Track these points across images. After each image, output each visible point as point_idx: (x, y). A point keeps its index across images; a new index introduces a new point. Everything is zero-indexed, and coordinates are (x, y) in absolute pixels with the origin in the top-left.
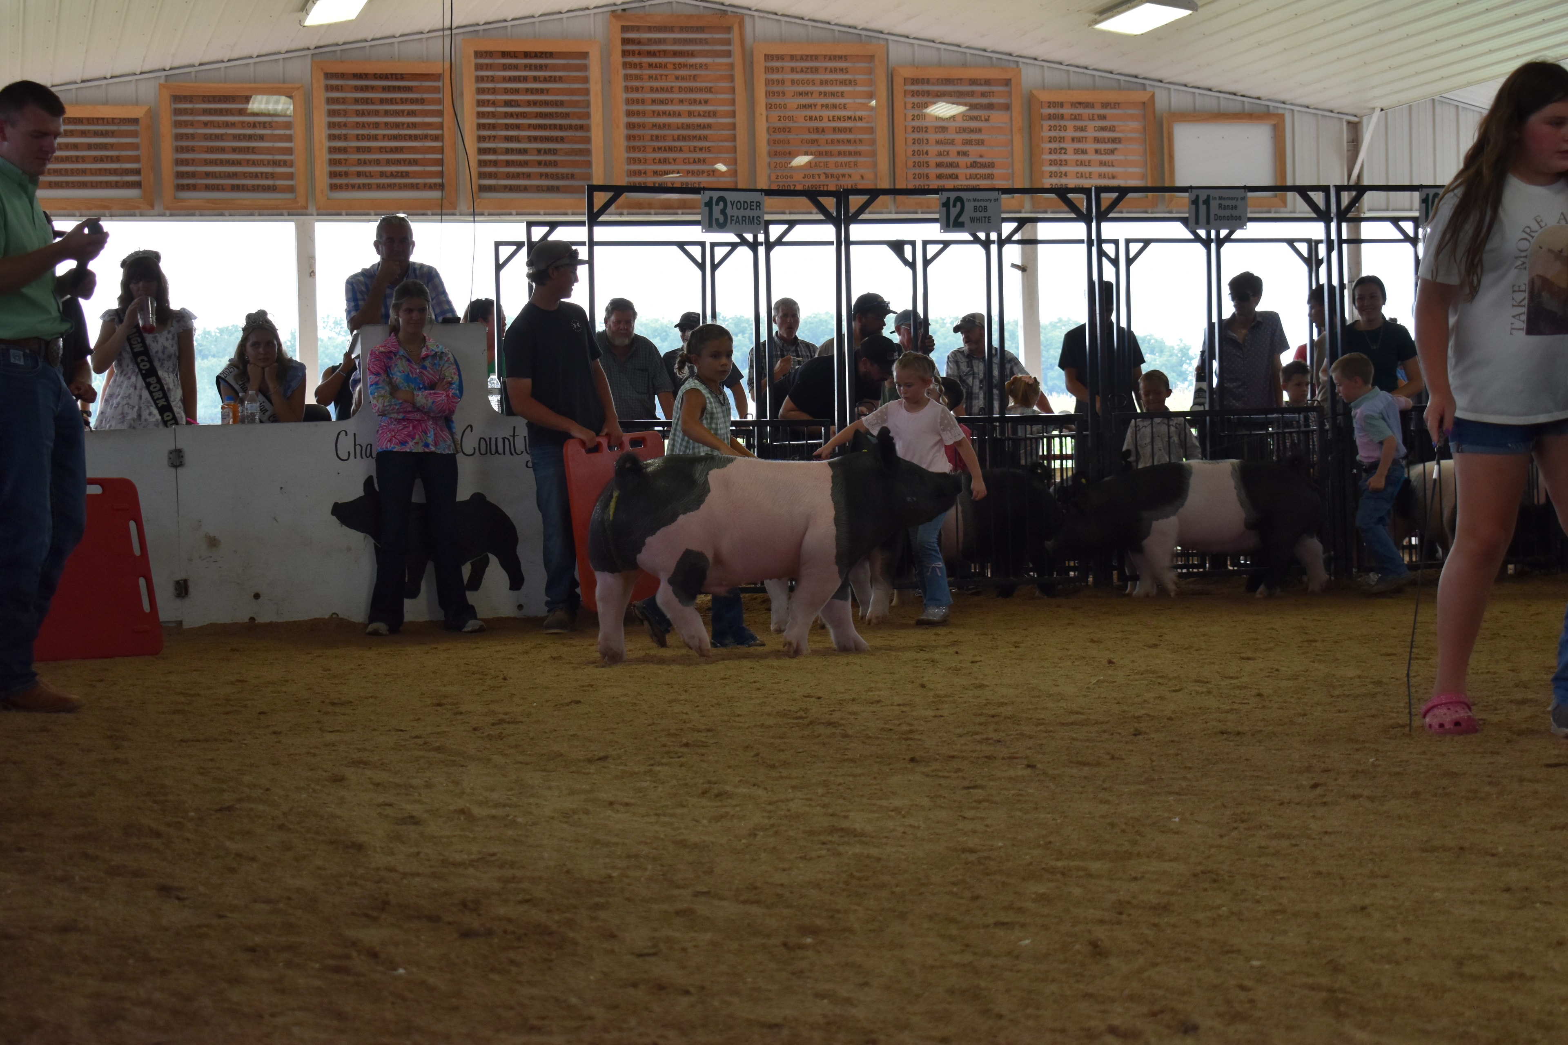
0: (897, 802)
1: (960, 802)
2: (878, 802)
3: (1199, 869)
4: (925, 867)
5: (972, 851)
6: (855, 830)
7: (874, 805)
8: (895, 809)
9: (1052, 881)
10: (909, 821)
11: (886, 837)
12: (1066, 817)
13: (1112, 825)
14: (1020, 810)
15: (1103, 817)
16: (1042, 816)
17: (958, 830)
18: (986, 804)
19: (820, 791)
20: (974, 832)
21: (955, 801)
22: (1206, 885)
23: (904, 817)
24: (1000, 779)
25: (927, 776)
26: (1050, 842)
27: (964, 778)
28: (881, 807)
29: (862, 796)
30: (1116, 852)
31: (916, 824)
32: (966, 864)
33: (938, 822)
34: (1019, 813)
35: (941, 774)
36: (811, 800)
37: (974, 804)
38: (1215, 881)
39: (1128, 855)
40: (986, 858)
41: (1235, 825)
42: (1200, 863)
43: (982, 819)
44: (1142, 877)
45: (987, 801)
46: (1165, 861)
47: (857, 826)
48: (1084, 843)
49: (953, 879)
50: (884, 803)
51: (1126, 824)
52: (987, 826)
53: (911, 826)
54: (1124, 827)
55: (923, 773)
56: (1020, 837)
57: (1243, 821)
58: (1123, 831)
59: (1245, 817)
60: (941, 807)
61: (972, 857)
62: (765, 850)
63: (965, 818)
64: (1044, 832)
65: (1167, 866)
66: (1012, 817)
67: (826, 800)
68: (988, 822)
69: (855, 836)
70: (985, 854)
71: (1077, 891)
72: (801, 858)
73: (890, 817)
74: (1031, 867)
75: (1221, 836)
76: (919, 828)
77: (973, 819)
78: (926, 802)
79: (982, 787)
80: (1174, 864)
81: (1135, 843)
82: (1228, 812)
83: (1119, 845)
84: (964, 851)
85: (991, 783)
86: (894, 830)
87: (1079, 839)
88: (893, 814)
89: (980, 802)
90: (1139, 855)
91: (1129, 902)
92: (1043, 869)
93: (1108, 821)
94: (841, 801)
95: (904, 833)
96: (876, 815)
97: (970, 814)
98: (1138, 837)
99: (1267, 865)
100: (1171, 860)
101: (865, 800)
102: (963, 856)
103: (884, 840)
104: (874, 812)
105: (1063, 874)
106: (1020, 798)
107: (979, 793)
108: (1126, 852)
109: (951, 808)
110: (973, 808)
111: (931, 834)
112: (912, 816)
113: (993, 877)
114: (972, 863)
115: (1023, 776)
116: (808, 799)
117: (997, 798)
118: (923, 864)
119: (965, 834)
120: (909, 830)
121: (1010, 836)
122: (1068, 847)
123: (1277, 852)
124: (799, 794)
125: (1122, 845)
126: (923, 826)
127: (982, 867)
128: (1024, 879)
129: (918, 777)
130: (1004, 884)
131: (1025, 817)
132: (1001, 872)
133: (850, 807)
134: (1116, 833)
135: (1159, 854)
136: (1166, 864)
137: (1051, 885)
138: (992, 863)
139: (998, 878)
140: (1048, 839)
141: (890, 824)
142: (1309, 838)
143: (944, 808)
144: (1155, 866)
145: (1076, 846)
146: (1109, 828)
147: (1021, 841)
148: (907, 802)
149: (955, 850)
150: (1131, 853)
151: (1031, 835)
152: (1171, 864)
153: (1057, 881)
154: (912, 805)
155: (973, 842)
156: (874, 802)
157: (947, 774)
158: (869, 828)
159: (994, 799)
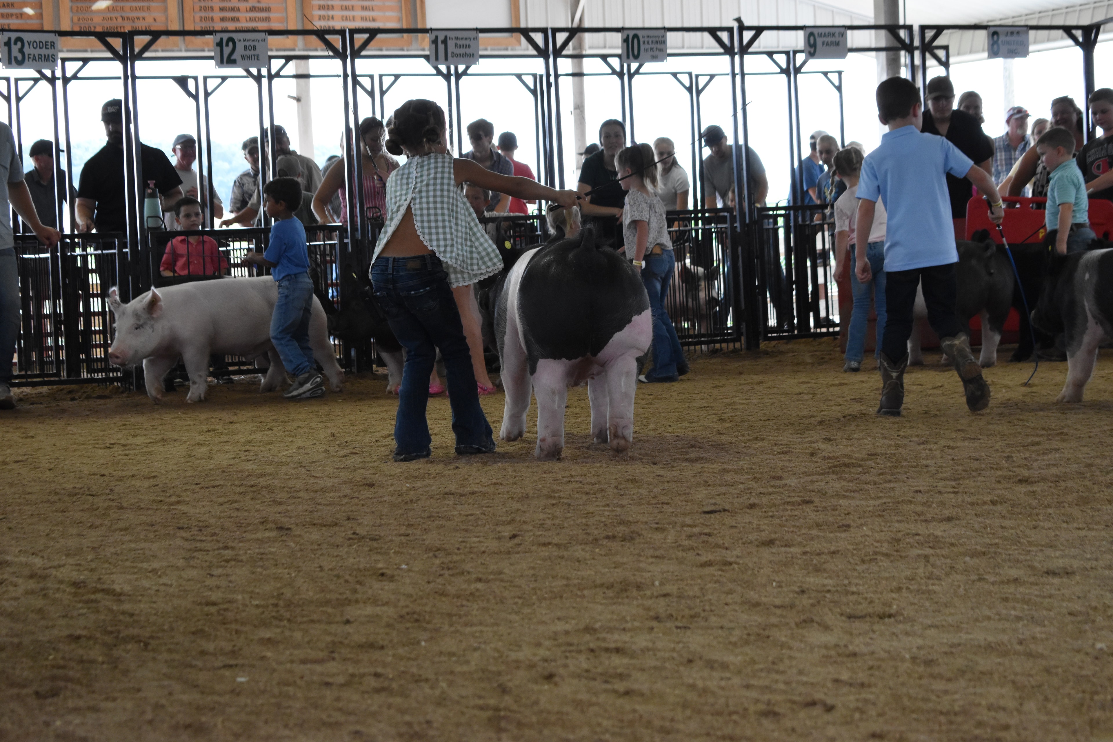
0: (155, 565)
1: (211, 562)
2: (140, 565)
3: (404, 611)
5: (214, 604)
6: (115, 590)
7: (135, 567)
8: (154, 571)
9: (278, 627)
10: (165, 580)
11: (142, 595)
12: (299, 571)
13: (338, 576)
14: (262, 567)
15: (331, 570)
16: (280, 571)
17: (205, 586)
18: (233, 563)
19: (89, 558)
20: (218, 587)
21: (206, 561)
22: (409, 625)
23: (160, 577)
24: (249, 541)
26: (282, 594)
27: (218, 542)
28: (141, 569)
29: (127, 560)
30: (337, 599)
31: (169, 583)
32: (207, 615)
33: (189, 580)
34: (259, 570)
35: (198, 538)
36: (80, 565)
37: (223, 563)
38: (417, 621)
39: (348, 602)
40: (225, 610)
41: (442, 572)
42: (407, 606)
43: (228, 575)
44: (356, 620)
45: (235, 560)
46: (378, 605)
47: (117, 587)
48: (311, 593)
49: (194, 629)
50: (145, 565)
51: (350, 575)
52: (230, 582)
53: (164, 584)
54: (347, 577)
55: (183, 538)
56: (257, 591)
57: (449, 569)
58: (347, 581)
59: (451, 565)
60: (193, 567)
61: (213, 609)
62: (32, 611)
63: (212, 576)
64: (279, 585)
65: (378, 610)
66: (253, 573)
67: (93, 565)
68: (232, 578)
69: (114, 595)
70: (225, 606)
71: (298, 635)
72: (63, 617)
73: (147, 577)
74: (263, 616)
75: (429, 582)
76: (171, 585)
77: (220, 576)
78: (181, 563)
79: (233, 548)
81: (355, 591)
82: (437, 562)
83: (340, 594)
84: (207, 604)
85: (241, 544)
86: (149, 589)
87: (308, 590)
88: (150, 575)
89: (227, 561)
90: (357, 601)
91: (341, 643)
92: (273, 617)
93: (335, 573)
94: (106, 566)
95: (158, 591)
96: (136, 576)
97: (216, 572)
98: (358, 586)
99: (462, 606)
100: (383, 605)
101: (128, 564)
102: (206, 609)
103: (140, 598)
104: (135, 573)
105: (289, 620)
106: (264, 556)
107: (228, 554)
108: (346, 599)
109: (202, 568)
110: (221, 567)
111: (180, 591)
112: (167, 575)
113: (228, 626)
114: (212, 614)
115: (269, 538)
116: (77, 565)
117: (244, 558)
118: (170, 617)
119: (211, 589)
120: (162, 588)
121: (249, 590)
122: (297, 597)
123: (472, 594)
124: (71, 561)
125: (344, 593)
126: (175, 584)
127: (221, 618)
128: (255, 626)
129: (179, 542)
130: (237, 632)
131: (264, 572)
132: (236, 621)
133: (115, 570)
134: (340, 584)
135: (375, 601)
136: (378, 608)
137: (278, 630)
138: (229, 614)
139: (233, 626)
140: (281, 591)
141: (146, 583)
142: (502, 581)
143: (196, 567)
144: (369, 610)
145: (304, 596)
146: (335, 579)
147: (258, 593)
148: (164, 564)
149: (200, 604)
150: (350, 601)
151: (267, 588)
152: (383, 608)
153: (284, 626)
154: (169, 566)
155: (215, 596)
156: (135, 565)
157: (204, 538)
158: (127, 588)
159: (240, 558)
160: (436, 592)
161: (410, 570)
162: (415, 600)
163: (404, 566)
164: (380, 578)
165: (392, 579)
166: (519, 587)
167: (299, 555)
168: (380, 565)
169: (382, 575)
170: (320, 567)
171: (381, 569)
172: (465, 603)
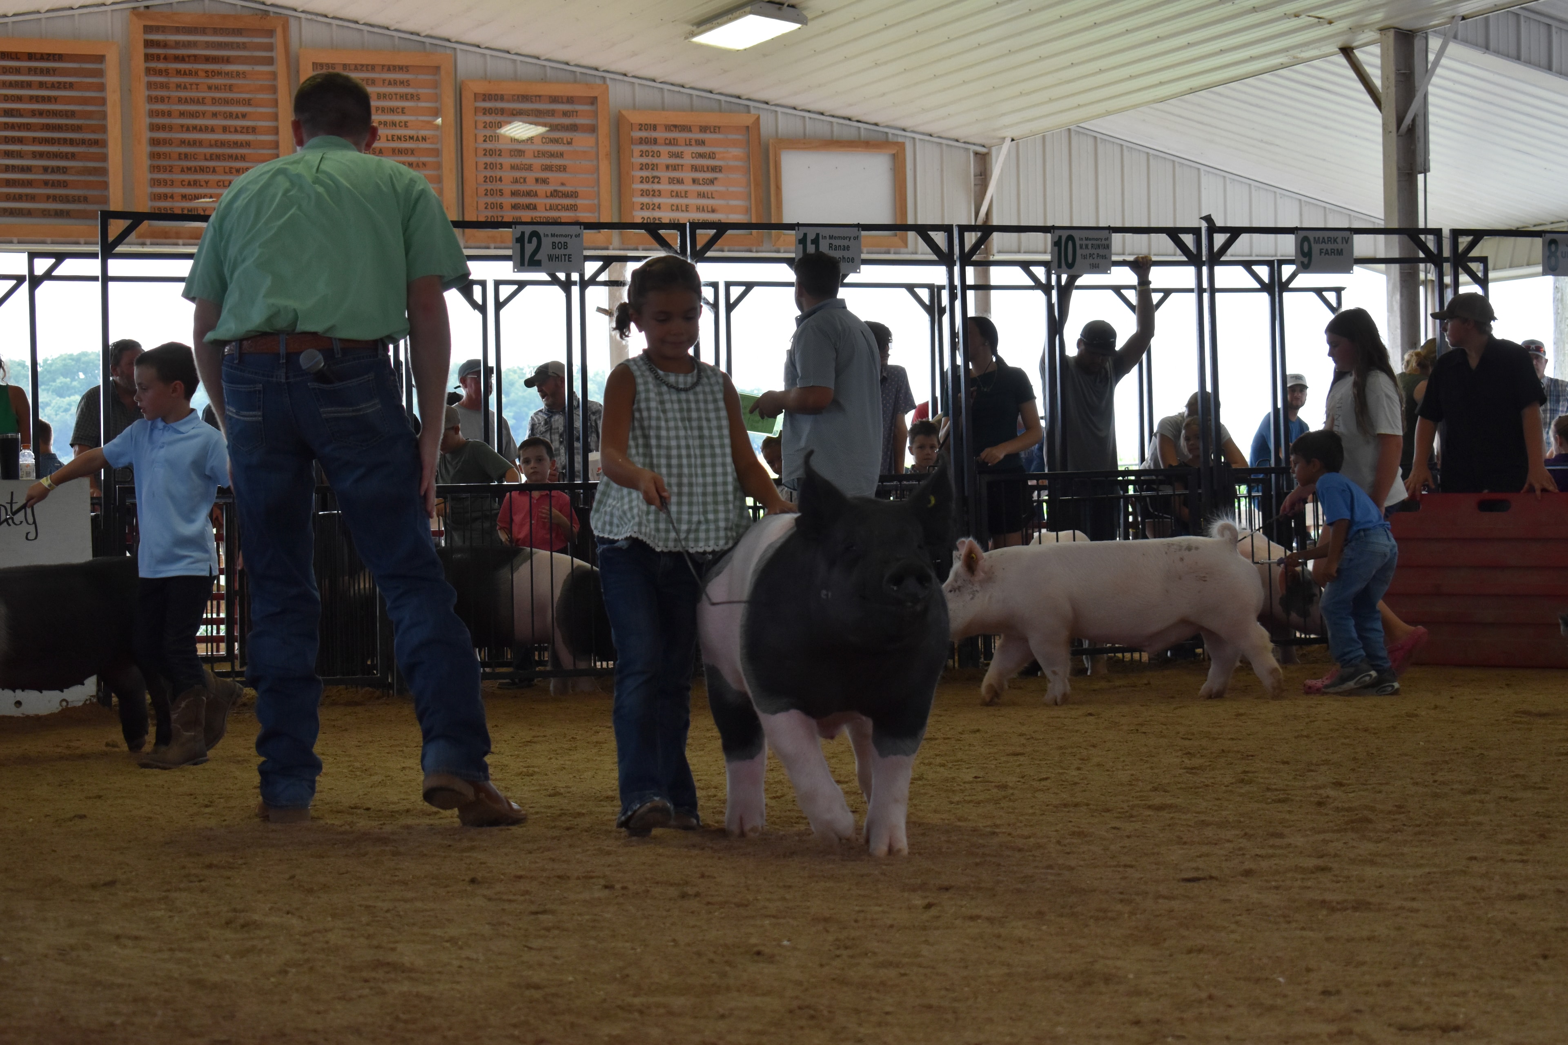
0: (453, 931)
1: (526, 930)
2: (432, 932)
3: (795, 1004)
4: (483, 1006)
5: (537, 987)
6: (403, 964)
7: (427, 934)
8: (452, 940)
9: (628, 1020)
10: (466, 953)
11: (439, 972)
12: (646, 946)
13: (699, 954)
14: (595, 938)
15: (689, 945)
16: (620, 945)
17: (523, 962)
18: (556, 932)
19: (364, 919)
20: (541, 965)
21: (520, 929)
22: (803, 1023)
23: (461, 948)
24: (573, 902)
25: (490, 899)
26: (627, 976)
27: (532, 902)
28: (434, 936)
29: (414, 924)
30: (702, 985)
31: (475, 956)
32: (531, 1002)
33: (500, 954)
34: (592, 942)
35: (505, 897)
36: (352, 929)
37: (543, 932)
38: (812, 1017)
39: (716, 989)
40: (556, 995)
41: (838, 952)
42: (797, 998)
43: (551, 949)
44: (731, 1015)
45: (558, 928)
46: (757, 995)
47: (406, 960)
48: (666, 976)
49: (515, 1021)
50: (438, 932)
51: (715, 952)
52: (556, 957)
53: (468, 959)
54: (712, 956)
55: (484, 896)
56: (593, 970)
57: (846, 948)
58: (711, 961)
59: (849, 943)
60: (504, 936)
61: (537, 994)
62: (297, 990)
63: (530, 948)
64: (621, 964)
65: (758, 1001)
66: (585, 946)
67: (371, 930)
68: (558, 953)
69: (403, 972)
70: (553, 990)
71: (656, 1032)
72: (339, 998)
73: (444, 948)
74: (605, 1005)
75: (822, 966)
76: (477, 960)
77: (540, 950)
78: (487, 930)
79: (552, 912)
80: (767, 999)
82: (830, 938)
83: (705, 978)
84: (529, 986)
85: (563, 907)
86: (449, 964)
87: (660, 972)
88: (448, 945)
89: (548, 929)
90: (728, 989)
92: (619, 1007)
93: (694, 949)
94: (388, 931)
95: (460, 967)
96: (428, 947)
97: (536, 943)
98: (727, 968)
99: (871, 998)
100: (764, 995)
101: (416, 930)
102: (527, 993)
103: (437, 976)
104: (426, 943)
105: (641, 1012)
106: (596, 924)
107: (547, 919)
108: (714, 985)
109: (515, 937)
110: (541, 937)
111: (491, 968)
112: (470, 947)
113: (560, 1018)
114: (537, 1001)
115: (599, 899)
116: (349, 929)
117: (569, 925)
118: (480, 1003)
119: (531, 967)
120: (466, 964)
121: (583, 969)
122: (647, 981)
123: (883, 983)
125: (710, 977)
126: (482, 958)
127: (549, 1005)
128: (596, 1019)
129: (478, 902)
130: (573, 1025)
131: (600, 946)
132: (570, 1011)
133: (398, 938)
134: (703, 964)
135: (753, 989)
137: (627, 1025)
138: (560, 1001)
139: (567, 1018)
140: (625, 972)
141: (444, 957)
142: (920, 966)
143: (507, 937)
144: (746, 1001)
145: (657, 980)
146: (695, 957)
147: (594, 974)
148: (465, 931)
149: (519, 986)
150: (719, 988)
151: (606, 967)
152: (765, 999)
153: (634, 1020)
154: (471, 934)
155: (538, 976)
156: (427, 931)
157: (512, 898)
158: (420, 962)
159: (566, 926)
160: (834, 979)
161: (795, 949)
162: (807, 990)
163: (785, 943)
164: (756, 958)
165: (771, 959)
166: (945, 975)
167: (643, 923)
168: (753, 941)
169: (759, 953)
170: (674, 940)
171: (755, 945)
172: (874, 995)
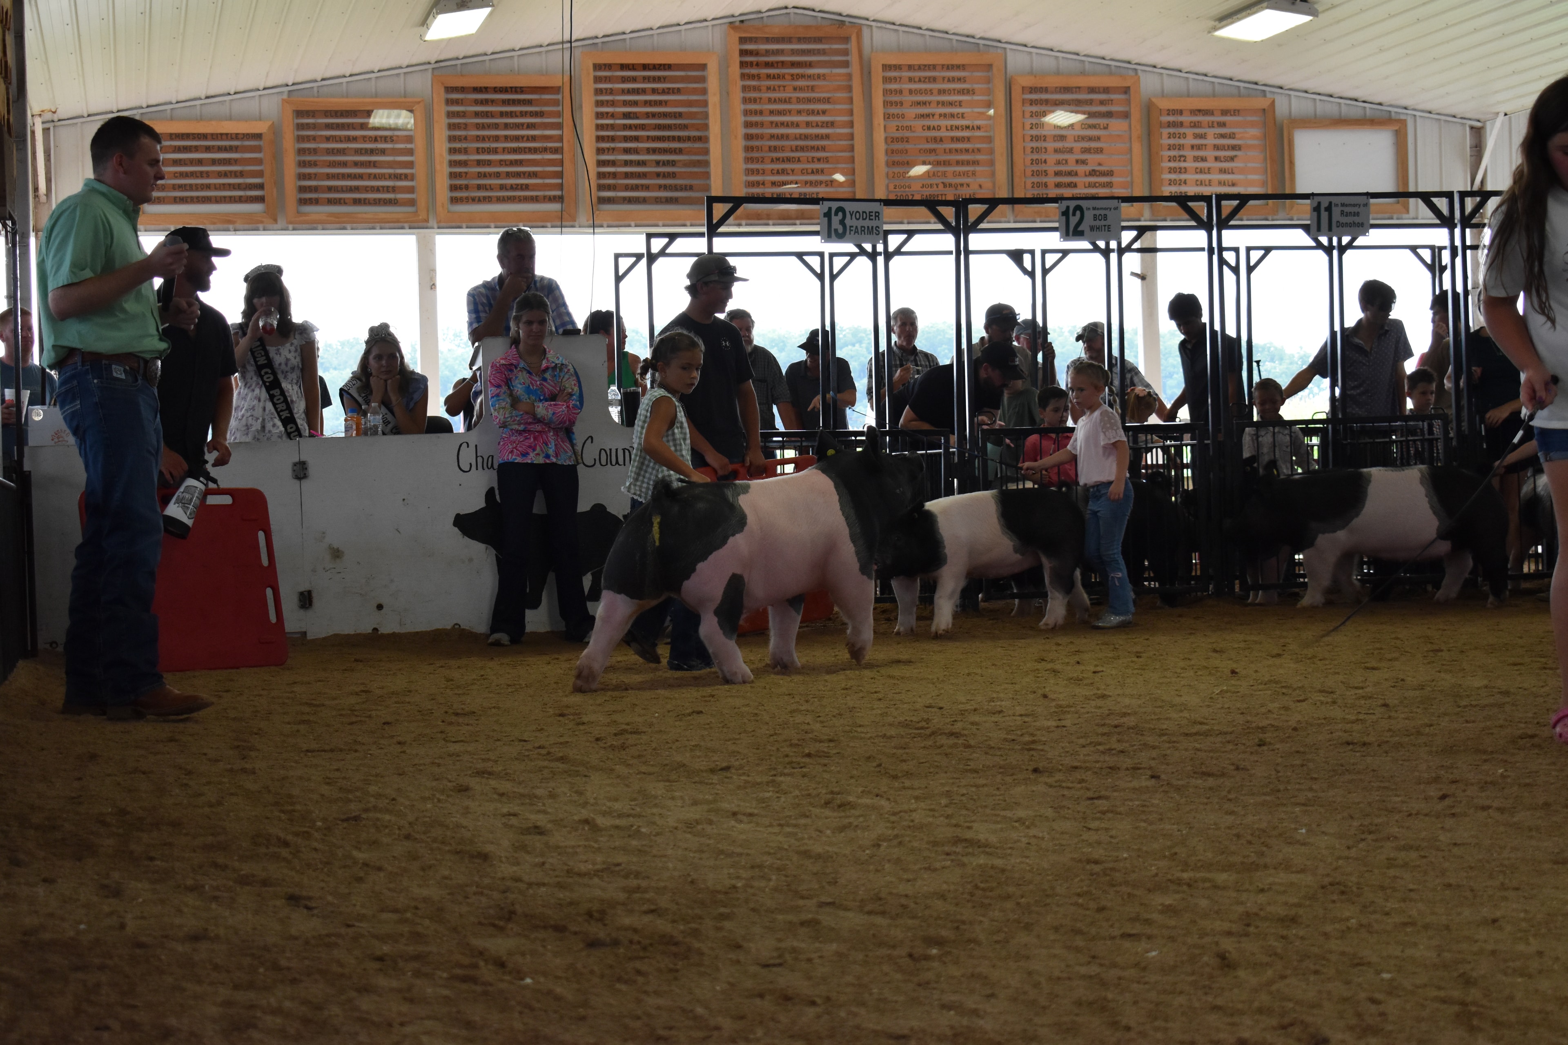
0: (1021, 813)
1: (1084, 813)
2: (1002, 813)
3: (1327, 880)
4: (1050, 878)
5: (1096, 862)
6: (979, 841)
7: (998, 815)
8: (1019, 820)
9: (1178, 892)
10: (1033, 832)
11: (1011, 848)
12: (1191, 828)
13: (1238, 836)
14: (1145, 821)
15: (1229, 828)
16: (1168, 827)
17: (1083, 841)
18: (1110, 815)
19: (944, 801)
20: (1099, 843)
21: (1079, 812)
22: (1335, 897)
23: (1028, 827)
24: (1124, 790)
25: (1051, 786)
26: (1176, 854)
27: (1088, 789)
28: (1005, 817)
29: (986, 807)
30: (1242, 863)
31: (1041, 835)
32: (1092, 875)
33: (1062, 833)
34: (1143, 824)
35: (1064, 784)
36: (934, 810)
37: (1098, 815)
38: (1343, 893)
39: (1254, 867)
40: (1113, 869)
41: (1363, 836)
42: (1328, 875)
43: (1107, 829)
44: (1270, 889)
45: (1112, 812)
46: (1292, 872)
47: (981, 837)
48: (1209, 855)
49: (1079, 890)
50: (1008, 814)
51: (1252, 835)
52: (1111, 837)
53: (1035, 836)
54: (1249, 838)
55: (1046, 783)
56: (1145, 848)
57: (1370, 833)
58: (1250, 842)
59: (1373, 828)
60: (1065, 818)
61: (1097, 868)
62: (889, 861)
63: (1090, 829)
64: (1169, 843)
65: (1294, 878)
66: (1136, 828)
67: (949, 811)
68: (1113, 833)
69: (979, 847)
70: (1111, 865)
71: (1204, 903)
72: (925, 868)
73: (1013, 827)
74: (1157, 879)
75: (1349, 848)
76: (1043, 838)
77: (1097, 830)
78: (1050, 813)
79: (1107, 798)
80: (1301, 876)
81: (1262, 854)
82: (1356, 823)
83: (1244, 857)
84: (1089, 861)
85: (1116, 794)
86: (1019, 841)
87: (1205, 851)
88: (1017, 824)
89: (1104, 813)
90: (1266, 867)
91: (1256, 914)
92: (1169, 880)
93: (1234, 832)
94: (964, 812)
95: (1029, 844)
96: (1000, 826)
97: (1094, 824)
98: (1264, 849)
99: (1395, 877)
100: (1298, 872)
101: (988, 811)
102: (1088, 867)
103: (1009, 851)
104: (998, 823)
105: (1189, 885)
106: (1145, 809)
107: (1103, 804)
108: (1253, 863)
109: (1075, 819)
110: (1097, 819)
111: (1056, 845)
112: (1036, 826)
113: (1118, 889)
114: (1097, 874)
115: (1147, 787)
116: (931, 810)
117: (1122, 809)
118: (1048, 875)
119: (1090, 845)
120: (1033, 841)
121: (1136, 847)
122: (1193, 858)
123: (1405, 864)
124: (922, 805)
125: (1248, 856)
126: (1047, 836)
127: (1108, 878)
128: (1150, 890)
129: (1041, 788)
130: (1129, 895)
131: (1150, 828)
132: (1126, 883)
133: (973, 818)
134: (1242, 844)
135: (1286, 866)
136: (1293, 875)
137: (1177, 896)
138: (1117, 874)
139: (1124, 889)
140: (1174, 851)
141: (1014, 835)
142: (1438, 849)
143: (1068, 819)
144: (1282, 877)
145: (1202, 858)
146: (1235, 839)
147: (1146, 852)
148: (1031, 813)
149: (1080, 861)
150: (1257, 865)
151: (1156, 846)
152: (1299, 876)
153: (1184, 892)
154: (1036, 816)
155: (1098, 853)
156: (998, 812)
157: (1070, 785)
158: (993, 839)
159: (1119, 810)
